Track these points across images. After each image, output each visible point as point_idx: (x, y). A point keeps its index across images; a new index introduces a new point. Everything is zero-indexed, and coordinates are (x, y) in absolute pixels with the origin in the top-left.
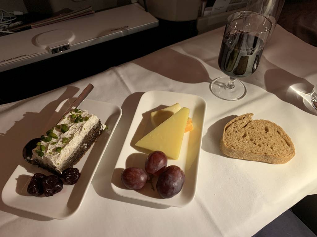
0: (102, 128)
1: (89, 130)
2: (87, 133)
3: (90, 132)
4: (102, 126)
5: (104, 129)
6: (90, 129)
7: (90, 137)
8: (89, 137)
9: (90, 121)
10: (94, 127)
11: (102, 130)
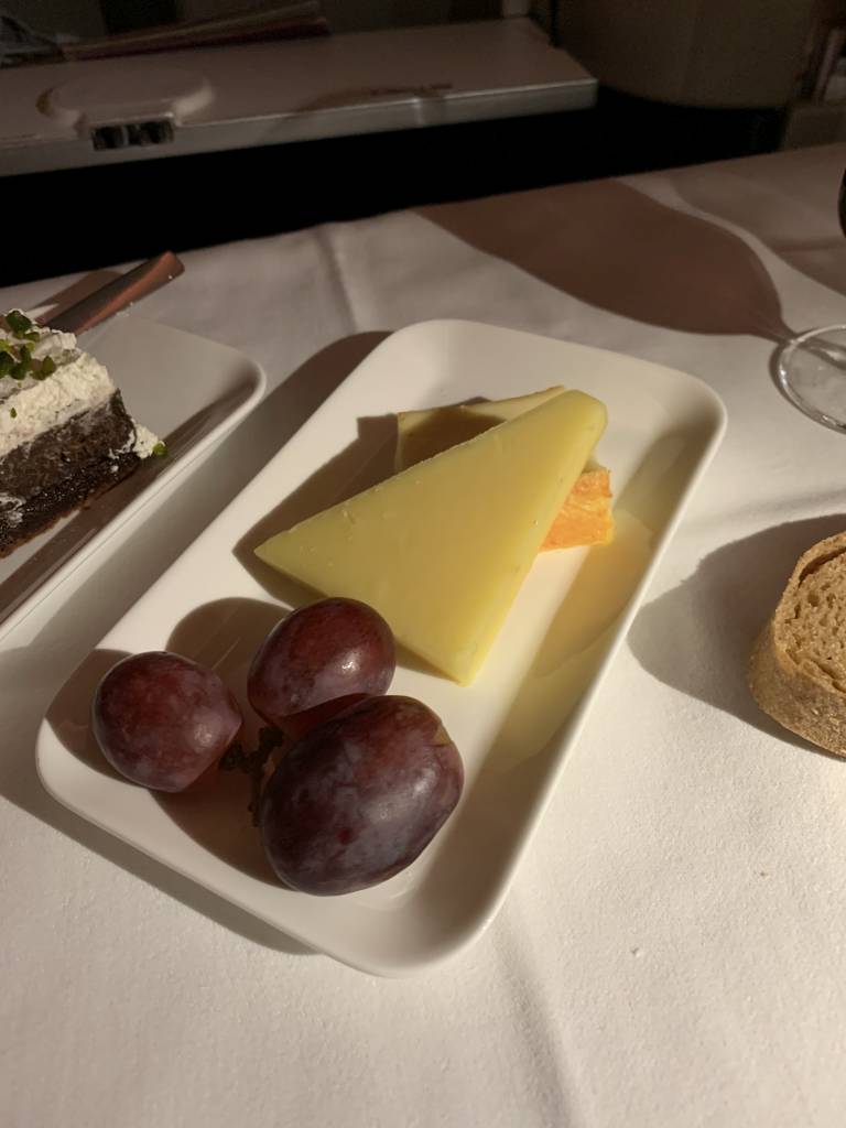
0: (133, 445)
1: (45, 429)
2: (30, 439)
3: (46, 439)
4: (131, 435)
5: (143, 456)
6: (52, 425)
7: (47, 466)
8: (43, 470)
9: (60, 383)
10: (76, 417)
11: (134, 455)
